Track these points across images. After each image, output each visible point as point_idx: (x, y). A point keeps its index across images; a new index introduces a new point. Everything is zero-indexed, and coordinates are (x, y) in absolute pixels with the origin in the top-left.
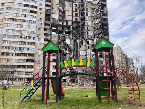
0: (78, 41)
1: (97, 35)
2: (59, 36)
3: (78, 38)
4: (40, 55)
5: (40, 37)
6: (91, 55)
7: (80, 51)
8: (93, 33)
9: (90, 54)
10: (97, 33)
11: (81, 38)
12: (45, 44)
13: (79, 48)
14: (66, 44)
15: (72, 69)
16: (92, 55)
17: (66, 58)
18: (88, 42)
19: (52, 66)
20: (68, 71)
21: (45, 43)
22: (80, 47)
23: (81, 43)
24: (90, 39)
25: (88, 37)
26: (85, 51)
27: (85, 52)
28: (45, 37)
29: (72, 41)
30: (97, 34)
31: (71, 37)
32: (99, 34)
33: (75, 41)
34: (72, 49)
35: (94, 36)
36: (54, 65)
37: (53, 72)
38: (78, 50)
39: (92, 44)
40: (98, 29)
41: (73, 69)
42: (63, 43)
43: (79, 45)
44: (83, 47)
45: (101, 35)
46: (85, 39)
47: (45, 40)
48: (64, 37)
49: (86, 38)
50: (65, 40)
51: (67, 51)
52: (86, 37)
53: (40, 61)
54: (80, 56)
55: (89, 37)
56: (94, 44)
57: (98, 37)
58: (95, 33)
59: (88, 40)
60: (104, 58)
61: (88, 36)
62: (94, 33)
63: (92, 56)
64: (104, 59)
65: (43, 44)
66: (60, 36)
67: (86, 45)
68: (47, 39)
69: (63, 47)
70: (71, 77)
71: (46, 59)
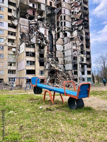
0: (53, 33)
1: (77, 27)
3: (53, 29)
4: (3, 47)
5: (2, 20)
6: (72, 50)
7: (57, 46)
8: (70, 24)
9: (72, 48)
10: (77, 25)
12: (10, 32)
13: (54, 41)
14: (40, 33)
15: (51, 67)
16: (73, 50)
17: (44, 51)
18: (65, 35)
19: (26, 62)
20: (47, 68)
21: (9, 31)
22: (56, 40)
23: (57, 35)
24: (69, 31)
25: (65, 28)
26: (62, 45)
27: (62, 47)
28: (10, 22)
29: (47, 30)
30: (77, 26)
31: (45, 25)
32: (79, 26)
33: (50, 32)
34: (48, 41)
35: (72, 28)
36: (28, 60)
37: (28, 69)
38: (54, 44)
39: (70, 37)
40: (77, 20)
42: (37, 32)
43: (54, 37)
44: (60, 40)
45: (81, 27)
46: (61, 31)
47: (9, 25)
48: (36, 24)
49: (63, 30)
50: (38, 28)
51: (44, 43)
52: (64, 28)
53: (3, 54)
54: (57, 52)
55: (67, 29)
56: (73, 37)
57: (77, 29)
58: (73, 24)
59: (66, 32)
63: (73, 52)
65: (8, 32)
66: (30, 23)
67: (63, 38)
68: (13, 24)
69: (38, 37)
70: (50, 76)
71: (12, 53)
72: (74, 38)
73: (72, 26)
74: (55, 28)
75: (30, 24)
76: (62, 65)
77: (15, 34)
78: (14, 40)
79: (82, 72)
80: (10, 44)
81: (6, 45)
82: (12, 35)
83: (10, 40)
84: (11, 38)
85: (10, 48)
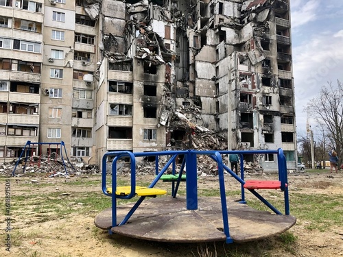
0: (190, 33)
1: (254, 15)
2: (127, 8)
3: (190, 22)
4: (61, 70)
5: (62, 6)
6: (238, 74)
7: (198, 65)
8: (236, 8)
9: (235, 70)
10: (253, 8)
11: (199, 22)
12: (80, 34)
13: (191, 54)
14: (151, 35)
15: (175, 120)
16: (241, 75)
17: (156, 78)
18: (222, 36)
19: (108, 106)
20: (164, 123)
21: (79, 32)
22: (197, 51)
23: (199, 38)
24: (231, 26)
25: (223, 20)
26: (212, 63)
27: (213, 68)
28: (79, 10)
29: (173, 27)
30: (254, 11)
31: (168, 15)
32: (257, 11)
33: (180, 32)
34: (172, 54)
35: (241, 19)
36: (113, 102)
37: (112, 125)
38: (191, 62)
39: (236, 42)
41: (177, 119)
42: (143, 31)
43: (191, 44)
44: (206, 51)
45: (267, 12)
46: (212, 27)
47: (79, 19)
48: (146, 13)
49: (217, 23)
50: (148, 24)
51: (158, 57)
52: (217, 20)
53: (61, 89)
54: (197, 81)
55: (226, 21)
56: (242, 41)
57: (255, 20)
58: (244, 8)
59: (223, 29)
60: (274, 87)
61: (222, 17)
62: (239, 9)
63: (241, 80)
64: (276, 89)
65: (74, 35)
66: (130, 10)
67: (215, 46)
68: (87, 16)
69: (144, 44)
70: (173, 144)
71: (83, 86)
72: (244, 43)
73: (242, 13)
74: (195, 20)
75: (128, 14)
76: (212, 117)
77: (93, 40)
78: (89, 54)
79: (265, 134)
80: (78, 65)
81: (68, 66)
82: (84, 41)
83: (78, 55)
84: (83, 50)
85: (78, 74)
